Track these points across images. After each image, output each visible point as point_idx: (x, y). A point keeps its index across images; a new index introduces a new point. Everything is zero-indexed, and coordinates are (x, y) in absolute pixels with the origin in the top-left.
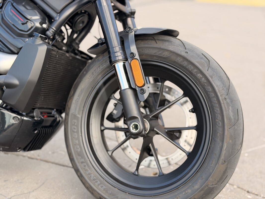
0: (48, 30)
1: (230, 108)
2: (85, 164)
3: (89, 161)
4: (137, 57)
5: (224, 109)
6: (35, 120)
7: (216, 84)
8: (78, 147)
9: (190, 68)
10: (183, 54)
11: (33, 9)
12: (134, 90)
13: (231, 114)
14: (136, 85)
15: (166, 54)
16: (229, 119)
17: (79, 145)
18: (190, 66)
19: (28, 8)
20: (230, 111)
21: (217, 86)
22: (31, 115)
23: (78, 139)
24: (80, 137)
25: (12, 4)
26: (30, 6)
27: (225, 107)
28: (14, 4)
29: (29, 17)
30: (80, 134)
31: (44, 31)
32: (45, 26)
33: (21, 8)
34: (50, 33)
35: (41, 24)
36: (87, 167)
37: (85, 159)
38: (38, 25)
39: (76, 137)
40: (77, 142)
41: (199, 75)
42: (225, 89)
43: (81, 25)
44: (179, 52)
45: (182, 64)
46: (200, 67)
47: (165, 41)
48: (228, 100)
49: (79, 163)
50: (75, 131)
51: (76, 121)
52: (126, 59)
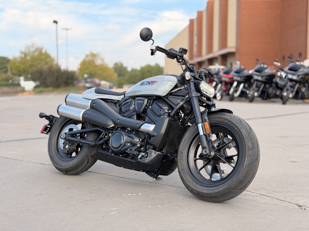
0: (171, 113)
1: (249, 142)
2: (185, 174)
3: (187, 173)
4: (208, 121)
5: (246, 142)
6: (164, 154)
7: (243, 131)
8: (183, 166)
9: (232, 125)
10: (229, 119)
11: (165, 104)
12: (205, 135)
13: (250, 145)
14: (206, 133)
15: (222, 120)
16: (249, 147)
17: (183, 165)
18: (232, 124)
19: (163, 104)
20: (249, 143)
21: (243, 132)
22: (162, 152)
23: (183, 163)
24: (184, 162)
25: (156, 103)
26: (164, 103)
27: (247, 142)
28: (157, 103)
29: (163, 108)
30: (184, 161)
31: (169, 113)
32: (170, 111)
33: (160, 105)
34: (172, 114)
35: (168, 110)
36: (186, 175)
37: (185, 172)
38: (166, 111)
39: (182, 162)
40: (182, 164)
41: (236, 128)
42: (247, 133)
43: (187, 111)
44: (227, 118)
45: (229, 123)
46: (236, 124)
47: (222, 114)
48: (249, 139)
49: (182, 173)
50: (182, 159)
51: (182, 154)
52: (203, 122)
